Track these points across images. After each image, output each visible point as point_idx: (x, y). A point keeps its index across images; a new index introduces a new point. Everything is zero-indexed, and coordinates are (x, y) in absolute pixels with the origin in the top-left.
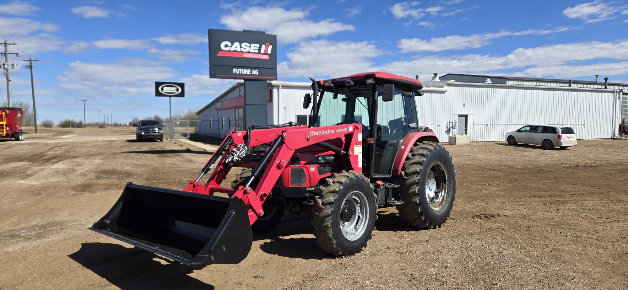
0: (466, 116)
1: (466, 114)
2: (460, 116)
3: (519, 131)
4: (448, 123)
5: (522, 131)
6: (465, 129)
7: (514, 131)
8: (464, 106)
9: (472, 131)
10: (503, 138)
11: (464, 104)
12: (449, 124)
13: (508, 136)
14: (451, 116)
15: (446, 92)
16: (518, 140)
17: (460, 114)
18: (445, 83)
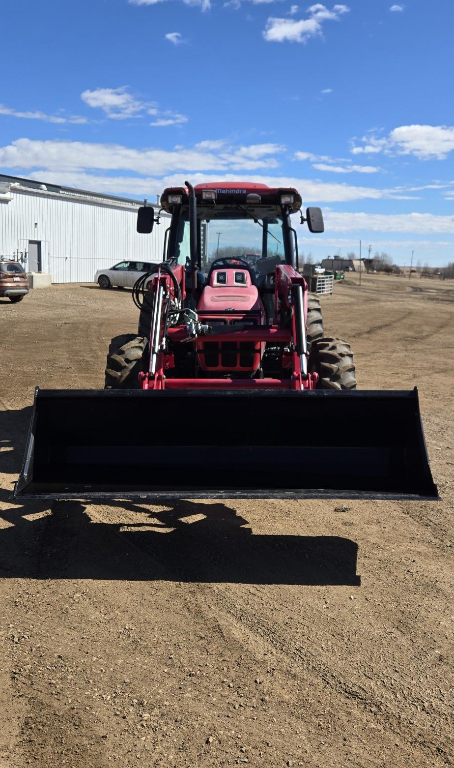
0: (39, 243)
1: (39, 240)
2: (31, 242)
3: (114, 268)
4: (14, 253)
5: (117, 269)
6: (38, 264)
7: (106, 268)
8: (36, 227)
9: (47, 266)
10: (91, 278)
11: (36, 224)
12: (16, 254)
13: (99, 275)
14: (18, 241)
15: (10, 202)
16: (113, 281)
17: (31, 239)
18: (8, 187)
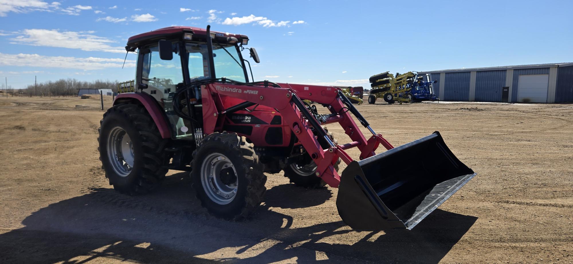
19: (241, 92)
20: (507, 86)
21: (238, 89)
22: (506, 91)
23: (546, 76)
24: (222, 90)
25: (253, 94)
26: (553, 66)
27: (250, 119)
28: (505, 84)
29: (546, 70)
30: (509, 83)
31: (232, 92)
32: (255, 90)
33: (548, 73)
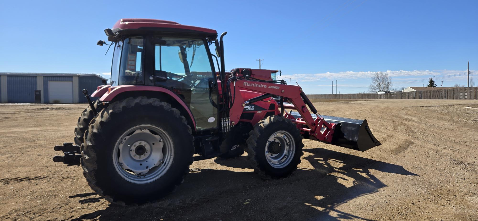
19: (266, 87)
20: (38, 89)
21: (263, 85)
22: (38, 94)
23: (70, 83)
24: (249, 86)
25: (276, 89)
26: (75, 75)
27: (254, 107)
28: (36, 88)
29: (70, 78)
30: (40, 87)
31: (259, 87)
32: (277, 86)
33: (72, 81)
